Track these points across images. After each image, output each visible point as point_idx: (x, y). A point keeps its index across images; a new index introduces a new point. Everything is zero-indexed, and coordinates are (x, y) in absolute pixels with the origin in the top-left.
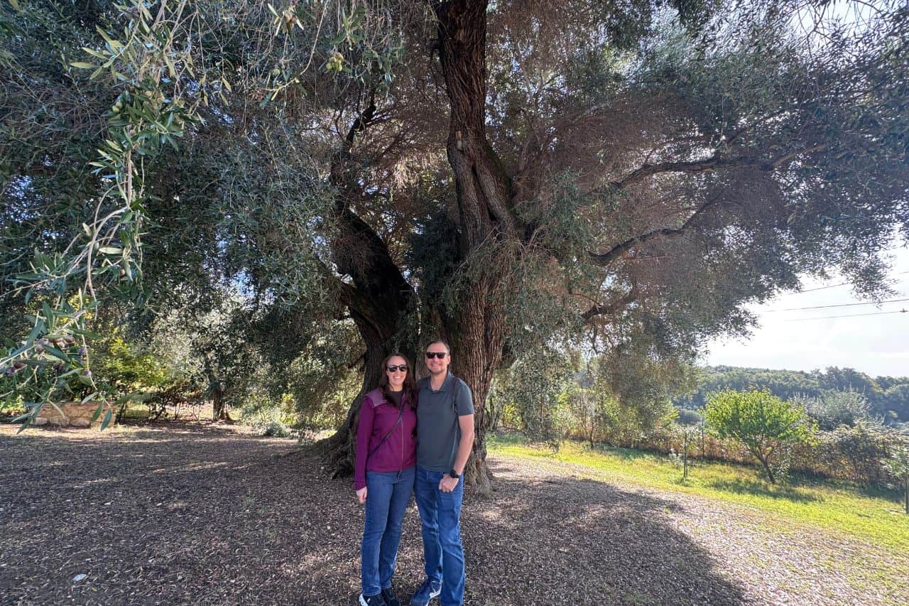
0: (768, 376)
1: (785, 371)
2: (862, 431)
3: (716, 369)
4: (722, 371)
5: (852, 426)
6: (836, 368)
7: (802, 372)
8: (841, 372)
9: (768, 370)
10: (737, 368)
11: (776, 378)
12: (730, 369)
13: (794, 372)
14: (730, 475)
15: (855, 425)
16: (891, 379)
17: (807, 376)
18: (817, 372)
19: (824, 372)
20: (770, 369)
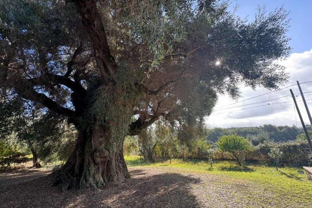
0: (247, 129)
1: (251, 127)
2: (266, 144)
3: (231, 128)
4: (232, 129)
5: (263, 143)
6: (266, 125)
7: (257, 127)
8: (268, 126)
9: (246, 128)
10: (237, 128)
11: (249, 130)
12: (235, 128)
13: (254, 127)
14: (227, 164)
15: (264, 143)
16: (282, 127)
17: (258, 128)
18: (261, 127)
19: (263, 126)
20: (247, 127)
